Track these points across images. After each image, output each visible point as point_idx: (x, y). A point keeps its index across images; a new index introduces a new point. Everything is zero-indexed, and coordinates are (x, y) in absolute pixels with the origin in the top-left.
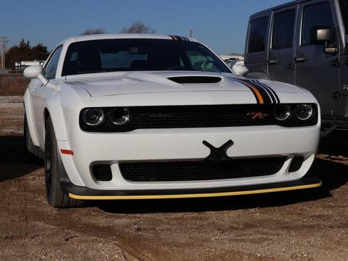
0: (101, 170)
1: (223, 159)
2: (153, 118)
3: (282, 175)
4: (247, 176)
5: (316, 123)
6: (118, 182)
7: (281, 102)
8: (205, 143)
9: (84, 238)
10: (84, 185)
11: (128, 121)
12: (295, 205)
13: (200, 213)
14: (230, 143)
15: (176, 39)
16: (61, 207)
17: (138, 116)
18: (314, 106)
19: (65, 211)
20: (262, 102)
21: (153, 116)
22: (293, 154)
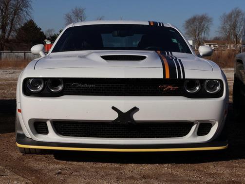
1: (129, 122)
5: (221, 96)
6: (52, 136)
7: (186, 78)
8: (113, 108)
10: (30, 137)
13: (122, 164)
14: (135, 109)
15: (152, 24)
17: (70, 85)
20: (168, 76)
22: (199, 121)
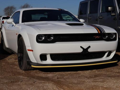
0: (43, 57)
1: (87, 53)
2: (61, 38)
3: (104, 58)
4: (93, 59)
5: (116, 40)
6: (49, 61)
7: (106, 32)
8: (81, 47)
9: (40, 82)
10: (36, 62)
11: (53, 39)
12: (108, 68)
14: (89, 47)
15: (60, 10)
16: (26, 70)
17: (56, 37)
18: (115, 34)
19: (27, 72)
20: (99, 32)
21: (61, 37)
22: (109, 51)
